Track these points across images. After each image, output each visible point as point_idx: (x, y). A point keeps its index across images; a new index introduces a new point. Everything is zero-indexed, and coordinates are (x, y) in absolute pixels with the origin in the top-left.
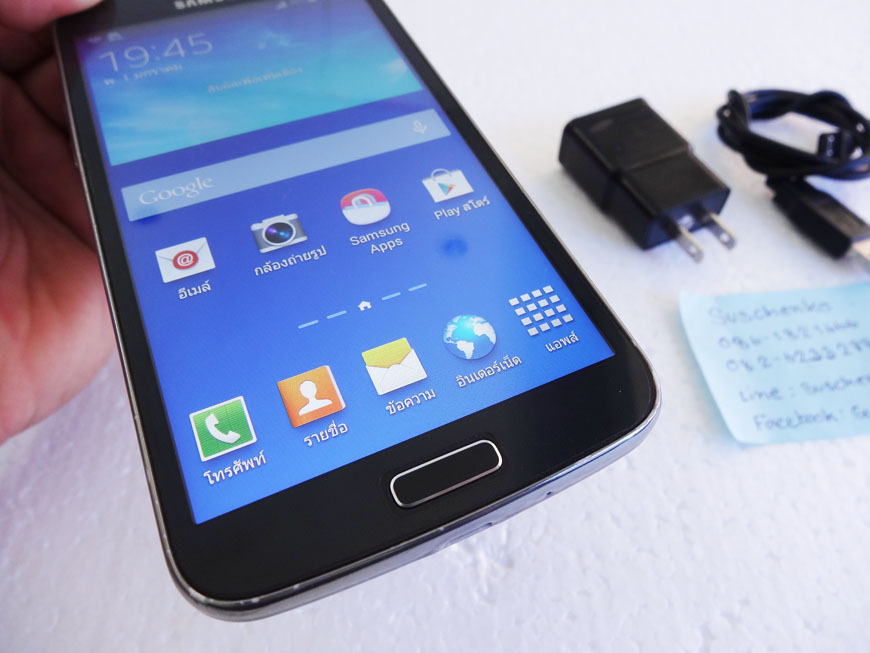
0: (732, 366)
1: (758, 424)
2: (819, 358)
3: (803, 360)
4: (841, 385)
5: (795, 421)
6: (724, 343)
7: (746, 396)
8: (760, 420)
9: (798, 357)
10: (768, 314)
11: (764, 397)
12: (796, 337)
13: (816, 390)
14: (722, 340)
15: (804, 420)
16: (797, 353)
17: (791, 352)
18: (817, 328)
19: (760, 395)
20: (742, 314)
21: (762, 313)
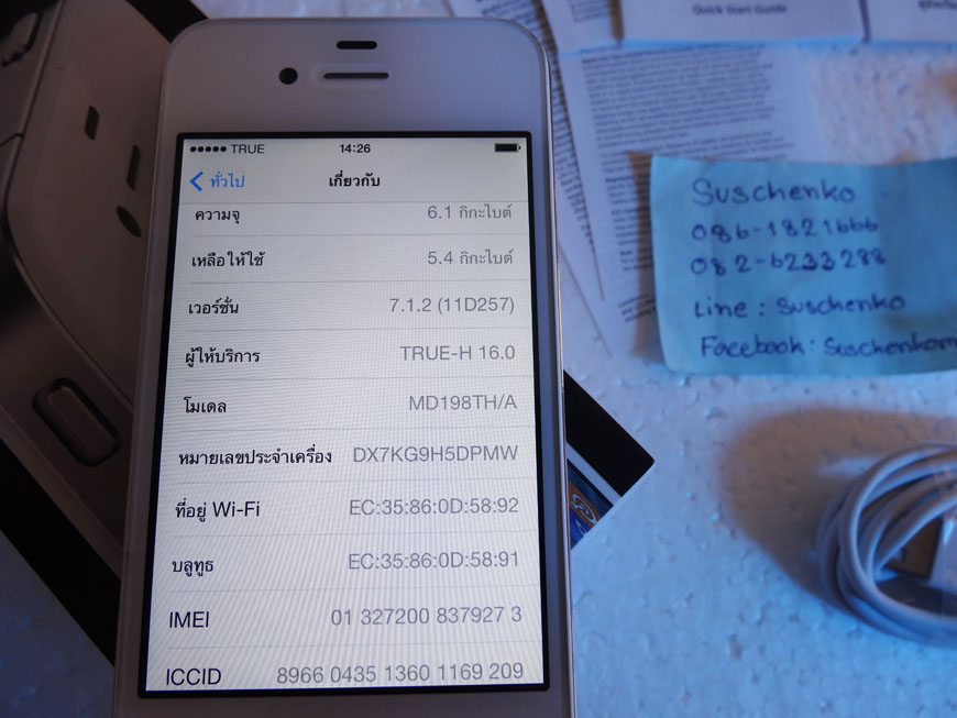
0: (698, 267)
1: (704, 347)
2: (813, 268)
3: (790, 268)
4: (825, 307)
5: (752, 348)
6: (699, 233)
7: (703, 310)
8: (708, 342)
9: (787, 264)
10: (772, 195)
11: (725, 311)
12: (796, 233)
13: (793, 309)
14: (698, 227)
15: (762, 348)
16: (787, 256)
17: (781, 255)
18: (826, 223)
19: (721, 310)
20: (738, 191)
21: (764, 193)
